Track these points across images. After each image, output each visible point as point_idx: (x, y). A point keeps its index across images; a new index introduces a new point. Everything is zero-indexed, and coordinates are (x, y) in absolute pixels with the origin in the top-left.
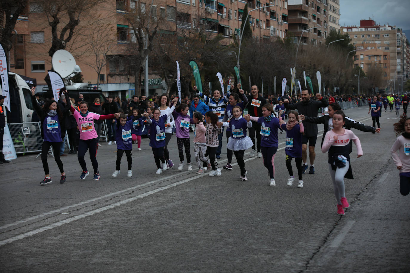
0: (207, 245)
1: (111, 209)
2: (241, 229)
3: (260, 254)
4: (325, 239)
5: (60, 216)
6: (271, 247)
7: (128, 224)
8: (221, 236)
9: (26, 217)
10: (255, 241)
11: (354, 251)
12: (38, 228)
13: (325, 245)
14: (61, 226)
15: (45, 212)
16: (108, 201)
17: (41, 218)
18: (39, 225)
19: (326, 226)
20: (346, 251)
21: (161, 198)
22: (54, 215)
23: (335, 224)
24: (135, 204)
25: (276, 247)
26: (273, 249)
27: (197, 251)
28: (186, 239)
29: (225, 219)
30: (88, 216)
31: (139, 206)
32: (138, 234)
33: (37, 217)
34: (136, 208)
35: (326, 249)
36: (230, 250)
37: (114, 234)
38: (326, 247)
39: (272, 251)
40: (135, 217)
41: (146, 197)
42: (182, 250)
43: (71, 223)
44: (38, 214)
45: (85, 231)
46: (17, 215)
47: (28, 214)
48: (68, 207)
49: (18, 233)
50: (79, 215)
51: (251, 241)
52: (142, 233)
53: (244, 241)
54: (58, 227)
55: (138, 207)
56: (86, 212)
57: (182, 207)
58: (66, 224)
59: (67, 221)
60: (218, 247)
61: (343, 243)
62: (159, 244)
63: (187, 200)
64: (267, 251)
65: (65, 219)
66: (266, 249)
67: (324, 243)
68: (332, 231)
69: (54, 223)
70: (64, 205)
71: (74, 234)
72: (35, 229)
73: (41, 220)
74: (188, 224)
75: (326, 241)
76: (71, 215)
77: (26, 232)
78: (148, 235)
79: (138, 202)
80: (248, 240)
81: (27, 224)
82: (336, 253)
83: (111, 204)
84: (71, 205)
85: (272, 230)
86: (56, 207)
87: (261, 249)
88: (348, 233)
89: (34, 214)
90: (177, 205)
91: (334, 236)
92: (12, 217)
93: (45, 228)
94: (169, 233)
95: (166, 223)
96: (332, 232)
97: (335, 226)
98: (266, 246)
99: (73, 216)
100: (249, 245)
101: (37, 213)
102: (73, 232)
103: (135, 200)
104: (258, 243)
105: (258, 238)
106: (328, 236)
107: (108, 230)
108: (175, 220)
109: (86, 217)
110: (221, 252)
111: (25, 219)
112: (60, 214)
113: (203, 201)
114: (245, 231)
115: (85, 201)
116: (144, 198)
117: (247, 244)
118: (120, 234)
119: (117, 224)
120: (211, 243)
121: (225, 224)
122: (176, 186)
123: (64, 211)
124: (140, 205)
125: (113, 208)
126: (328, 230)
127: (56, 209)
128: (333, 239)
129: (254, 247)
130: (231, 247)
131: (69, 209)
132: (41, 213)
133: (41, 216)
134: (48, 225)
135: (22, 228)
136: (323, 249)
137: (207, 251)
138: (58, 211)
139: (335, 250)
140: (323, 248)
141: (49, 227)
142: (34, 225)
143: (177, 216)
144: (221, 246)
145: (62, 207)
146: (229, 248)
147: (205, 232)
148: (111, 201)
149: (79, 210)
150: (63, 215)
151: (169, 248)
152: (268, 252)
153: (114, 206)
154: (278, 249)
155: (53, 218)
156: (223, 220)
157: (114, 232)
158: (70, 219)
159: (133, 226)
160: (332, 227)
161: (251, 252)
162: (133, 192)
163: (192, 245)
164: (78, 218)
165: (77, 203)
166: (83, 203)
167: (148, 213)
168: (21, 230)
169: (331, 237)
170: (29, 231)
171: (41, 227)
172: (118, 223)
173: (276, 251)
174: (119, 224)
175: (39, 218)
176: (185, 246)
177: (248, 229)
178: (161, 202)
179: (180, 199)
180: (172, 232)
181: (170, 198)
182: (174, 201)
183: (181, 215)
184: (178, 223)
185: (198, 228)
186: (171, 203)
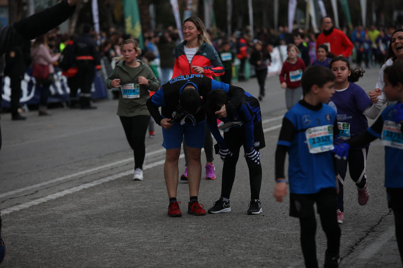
0: (169, 257)
2: (221, 237)
3: (250, 266)
4: (351, 249)
6: (267, 258)
7: (40, 234)
8: (190, 246)
10: (242, 252)
11: (395, 263)
13: (350, 256)
19: (354, 233)
20: (382, 262)
21: (86, 199)
23: (369, 230)
24: (45, 208)
25: (274, 258)
26: (270, 261)
27: (155, 264)
28: (136, 250)
31: (53, 210)
32: (59, 246)
34: (48, 213)
35: (352, 261)
36: (205, 262)
37: (21, 247)
38: (352, 258)
39: (269, 263)
40: (49, 225)
41: (61, 198)
42: (132, 263)
51: (236, 251)
52: (65, 244)
53: (226, 251)
55: (51, 212)
57: (123, 211)
60: (185, 259)
61: (379, 253)
62: (96, 257)
63: (131, 200)
64: (260, 263)
66: (259, 260)
67: (349, 254)
68: (363, 239)
74: (137, 231)
75: (351, 251)
78: (75, 247)
79: (49, 205)
80: (231, 250)
82: (366, 264)
83: (4, 209)
85: (269, 237)
87: (252, 261)
88: (388, 241)
90: (115, 208)
91: (366, 245)
94: (108, 244)
95: (101, 231)
96: (363, 241)
97: (369, 232)
98: (259, 257)
100: (234, 256)
103: (44, 202)
104: (247, 254)
105: (247, 248)
106: (356, 245)
108: (115, 227)
110: (191, 265)
113: (156, 202)
114: (226, 239)
116: (57, 199)
117: (229, 255)
118: (31, 247)
119: (21, 235)
120: (175, 254)
121: (195, 231)
124: (54, 209)
125: (9, 214)
126: (357, 238)
128: (364, 249)
129: (240, 257)
130: (205, 258)
136: (347, 261)
137: (170, 264)
139: (366, 262)
140: (347, 259)
143: (118, 222)
144: (190, 257)
146: (203, 260)
147: (164, 241)
151: (111, 261)
152: (263, 264)
153: (10, 211)
154: (278, 261)
156: (190, 226)
157: (20, 244)
159: (49, 236)
160: (365, 234)
161: (236, 264)
162: (37, 192)
163: (146, 257)
167: (69, 219)
169: (360, 247)
172: (23, 233)
173: (274, 263)
174: (26, 235)
176: (136, 259)
177: (232, 237)
178: (88, 204)
179: (118, 200)
180: (112, 242)
181: (102, 198)
182: (108, 202)
183: (123, 221)
184: (120, 231)
185: (153, 237)
186: (105, 206)
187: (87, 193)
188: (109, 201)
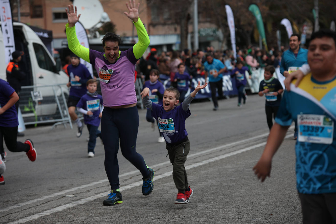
1: (128, 189)
2: (283, 214)
5: (64, 199)
7: (145, 207)
8: (257, 222)
9: (22, 201)
12: (33, 214)
14: (62, 211)
15: (46, 195)
16: (126, 180)
17: (40, 201)
18: (35, 211)
21: (192, 177)
22: (56, 198)
24: (158, 184)
29: (266, 201)
30: (98, 199)
31: (163, 186)
32: (154, 220)
33: (35, 201)
34: (159, 188)
37: (125, 220)
40: (155, 200)
43: (74, 208)
44: (37, 198)
45: (90, 217)
46: (10, 199)
47: (25, 198)
48: (76, 188)
49: (8, 220)
50: (87, 197)
52: (159, 218)
54: (58, 212)
55: (161, 188)
56: (96, 194)
57: (215, 188)
58: (69, 208)
59: (70, 205)
63: (224, 178)
65: (68, 203)
69: (55, 207)
70: (72, 186)
71: (77, 220)
72: (29, 215)
73: (38, 204)
74: (218, 207)
76: (77, 198)
77: (17, 220)
78: (165, 221)
79: (163, 181)
81: (20, 210)
83: (130, 184)
84: (80, 185)
86: (61, 189)
89: (32, 198)
90: (210, 185)
92: (4, 202)
93: (41, 214)
94: (192, 218)
95: (191, 206)
99: (79, 199)
101: (36, 196)
102: (75, 218)
103: (160, 179)
107: (119, 215)
108: (203, 202)
109: (95, 200)
111: (20, 204)
112: (64, 196)
113: (243, 180)
114: (287, 216)
115: (97, 181)
118: (133, 219)
119: (130, 208)
121: (264, 207)
122: (214, 162)
123: (69, 193)
124: (165, 185)
125: (131, 189)
127: (60, 191)
131: (76, 191)
132: (40, 197)
133: (39, 199)
134: (47, 210)
135: (13, 214)
138: (62, 193)
141: (47, 213)
142: (29, 211)
143: (207, 198)
145: (68, 188)
147: (237, 217)
148: (130, 181)
149: (88, 191)
150: (67, 199)
153: (132, 187)
155: (54, 201)
156: (262, 203)
157: (125, 217)
158: (74, 202)
159: (151, 210)
162: (159, 170)
164: (85, 202)
165: (88, 184)
166: (95, 183)
167: (172, 194)
168: (12, 217)
170: (21, 218)
171: (37, 213)
172: (133, 206)
174: (134, 208)
175: (37, 202)
177: (292, 214)
178: (192, 180)
179: (215, 178)
180: (195, 217)
181: (204, 176)
182: (207, 179)
183: (212, 197)
184: (206, 206)
185: (229, 213)
186: (203, 183)
187: (194, 171)
188: (209, 178)
